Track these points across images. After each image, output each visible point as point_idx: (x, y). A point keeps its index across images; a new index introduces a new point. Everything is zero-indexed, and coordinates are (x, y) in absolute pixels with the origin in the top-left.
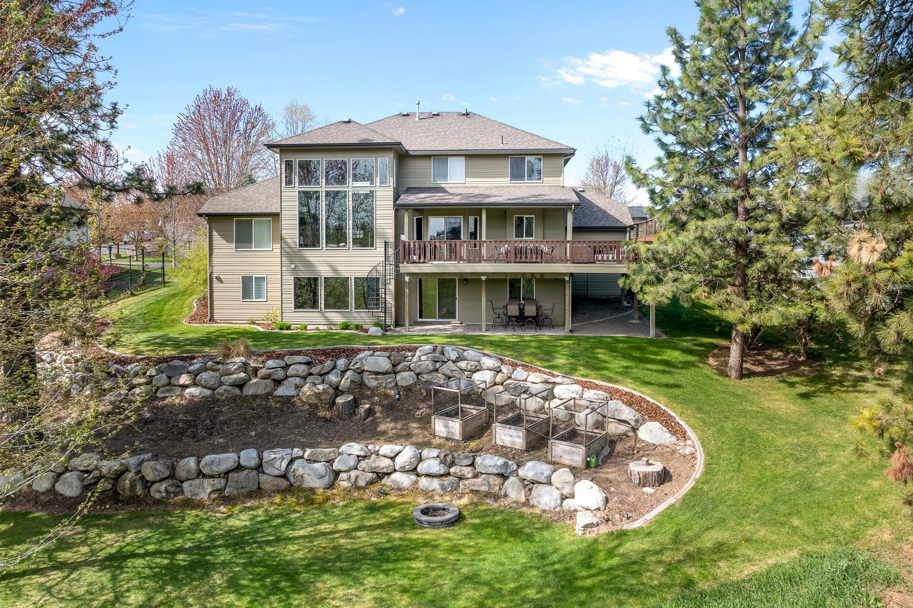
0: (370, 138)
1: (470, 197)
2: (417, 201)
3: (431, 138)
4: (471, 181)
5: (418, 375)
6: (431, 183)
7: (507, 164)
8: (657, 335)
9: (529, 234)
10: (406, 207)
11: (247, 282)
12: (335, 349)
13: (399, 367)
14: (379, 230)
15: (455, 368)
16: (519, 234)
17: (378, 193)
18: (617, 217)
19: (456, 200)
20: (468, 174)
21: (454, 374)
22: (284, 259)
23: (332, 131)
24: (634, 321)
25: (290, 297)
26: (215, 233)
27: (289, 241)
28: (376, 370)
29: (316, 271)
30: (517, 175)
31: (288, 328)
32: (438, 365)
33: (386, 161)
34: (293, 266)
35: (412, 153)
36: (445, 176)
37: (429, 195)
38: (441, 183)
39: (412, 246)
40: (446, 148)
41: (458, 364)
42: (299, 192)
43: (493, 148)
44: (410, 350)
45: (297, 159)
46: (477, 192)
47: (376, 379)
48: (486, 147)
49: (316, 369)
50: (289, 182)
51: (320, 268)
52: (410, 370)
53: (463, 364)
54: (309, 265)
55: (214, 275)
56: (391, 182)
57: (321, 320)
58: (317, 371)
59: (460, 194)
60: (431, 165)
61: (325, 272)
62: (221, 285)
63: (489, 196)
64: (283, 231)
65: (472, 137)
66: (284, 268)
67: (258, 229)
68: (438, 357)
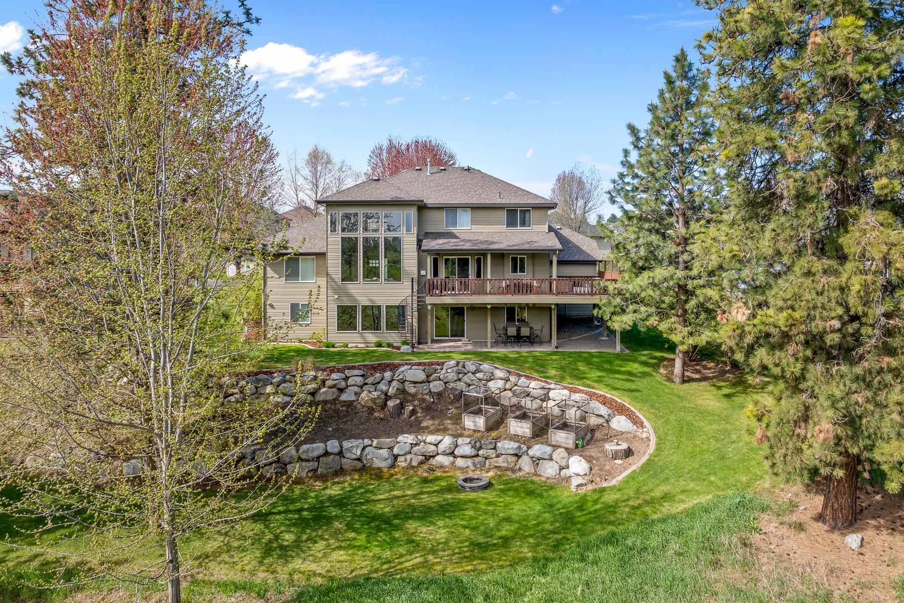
0: (398, 195)
1: (477, 243)
2: (437, 247)
3: (442, 192)
4: (477, 228)
5: (445, 383)
6: (443, 228)
7: (504, 215)
8: (622, 350)
9: (522, 270)
10: (429, 251)
11: (294, 307)
12: (381, 364)
13: (432, 378)
14: (407, 268)
15: (474, 378)
16: (514, 270)
17: (404, 239)
18: (588, 252)
19: (467, 246)
20: (473, 222)
21: (474, 382)
22: (329, 291)
23: (366, 188)
24: (604, 338)
25: (334, 321)
26: (268, 269)
27: (334, 276)
28: (415, 380)
29: (356, 300)
30: (511, 223)
31: (333, 346)
32: (461, 376)
33: (413, 212)
34: (336, 297)
35: (429, 206)
36: (454, 224)
37: (445, 241)
38: (452, 229)
39: (435, 283)
40: (456, 202)
41: (477, 375)
42: (342, 238)
43: (493, 202)
44: (438, 365)
45: (340, 212)
46: (482, 238)
47: (415, 387)
48: (487, 202)
49: (370, 380)
50: (334, 230)
51: (359, 298)
52: (440, 379)
53: (480, 375)
54: (350, 296)
55: (269, 302)
56: (415, 230)
57: (360, 340)
58: (371, 381)
59: (470, 241)
60: (443, 214)
61: (364, 301)
62: (273, 310)
63: (492, 243)
64: (329, 269)
65: (475, 191)
66: (329, 298)
67: (304, 265)
68: (461, 370)
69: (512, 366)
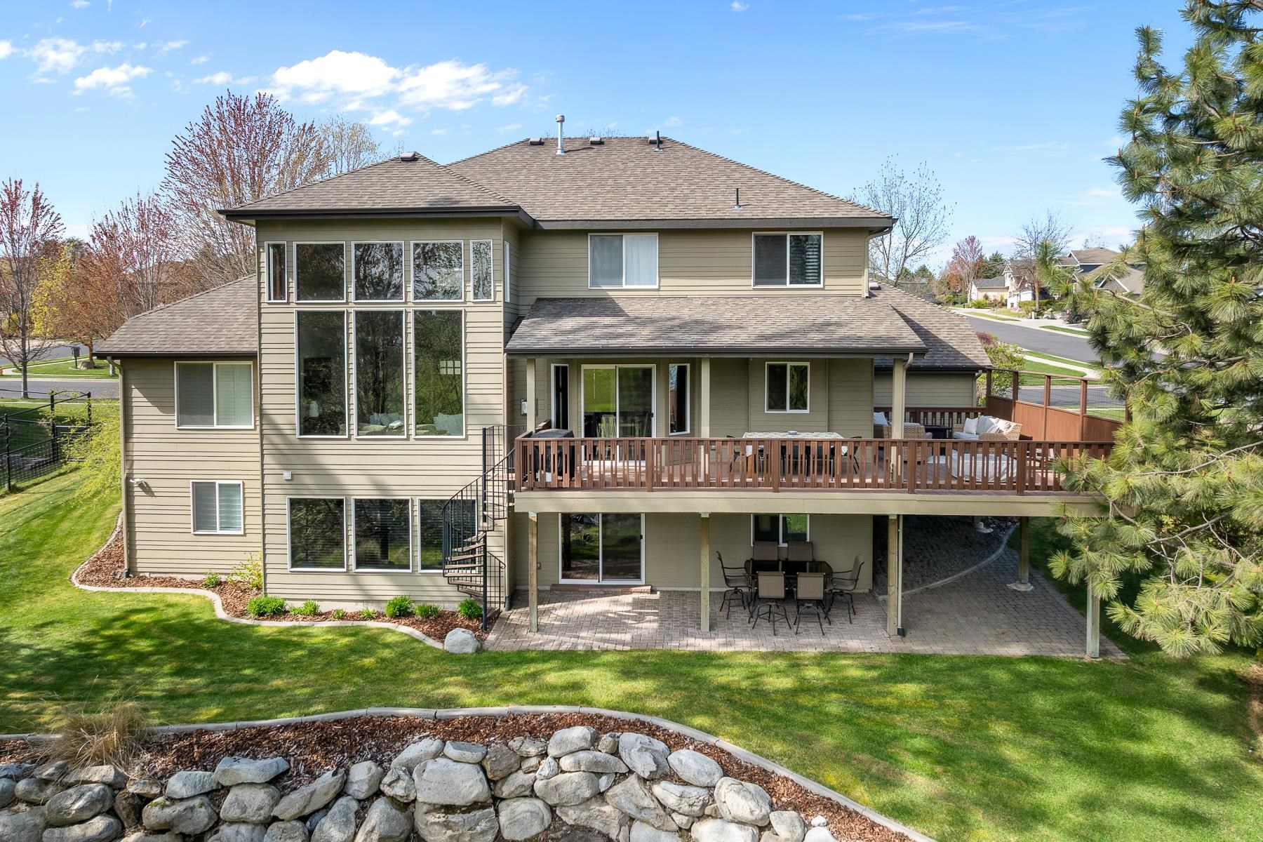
0: (454, 195)
1: (671, 329)
2: (554, 342)
3: (587, 192)
4: (673, 285)
5: (552, 809)
6: (586, 287)
7: (749, 248)
8: (1103, 653)
9: (799, 402)
10: (532, 354)
11: (202, 493)
12: (354, 721)
13: (506, 790)
14: (478, 399)
15: (646, 802)
16: (777, 402)
17: (470, 317)
18: (954, 344)
19: (641, 339)
20: (665, 272)
21: (644, 815)
22: (267, 459)
23: (374, 179)
24: (1022, 588)
25: (282, 540)
26: (136, 393)
27: (279, 419)
28: (447, 801)
29: (339, 486)
30: (768, 272)
31: (280, 612)
32: (604, 782)
33: (495, 243)
34: (287, 475)
35: (546, 226)
36: (615, 274)
37: (582, 321)
38: (609, 290)
39: (542, 451)
40: (618, 215)
41: (658, 789)
42: (299, 313)
43: (719, 215)
44: (533, 733)
45: (293, 242)
46: (686, 314)
47: (446, 825)
48: (703, 214)
49: (293, 803)
50: (279, 289)
51: (346, 480)
52: (533, 794)
53: (666, 792)
54: (321, 472)
55: (136, 481)
56: (500, 292)
57: (352, 592)
58: (294, 811)
59: (652, 321)
60: (588, 247)
61: (358, 488)
62: (149, 500)
63: (715, 328)
64: (266, 399)
65: (673, 189)
66: (268, 479)
67: (221, 383)
68: (606, 764)
69: (778, 747)
